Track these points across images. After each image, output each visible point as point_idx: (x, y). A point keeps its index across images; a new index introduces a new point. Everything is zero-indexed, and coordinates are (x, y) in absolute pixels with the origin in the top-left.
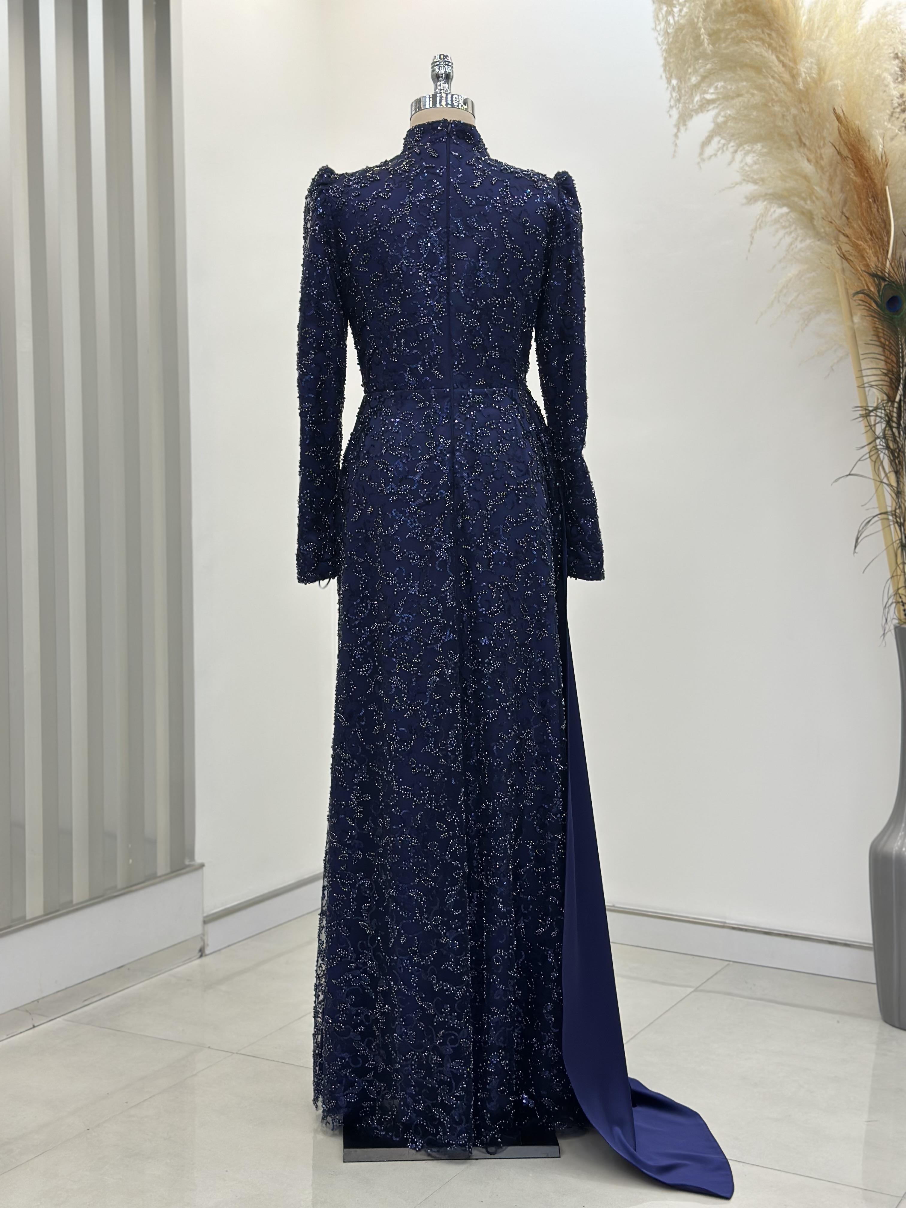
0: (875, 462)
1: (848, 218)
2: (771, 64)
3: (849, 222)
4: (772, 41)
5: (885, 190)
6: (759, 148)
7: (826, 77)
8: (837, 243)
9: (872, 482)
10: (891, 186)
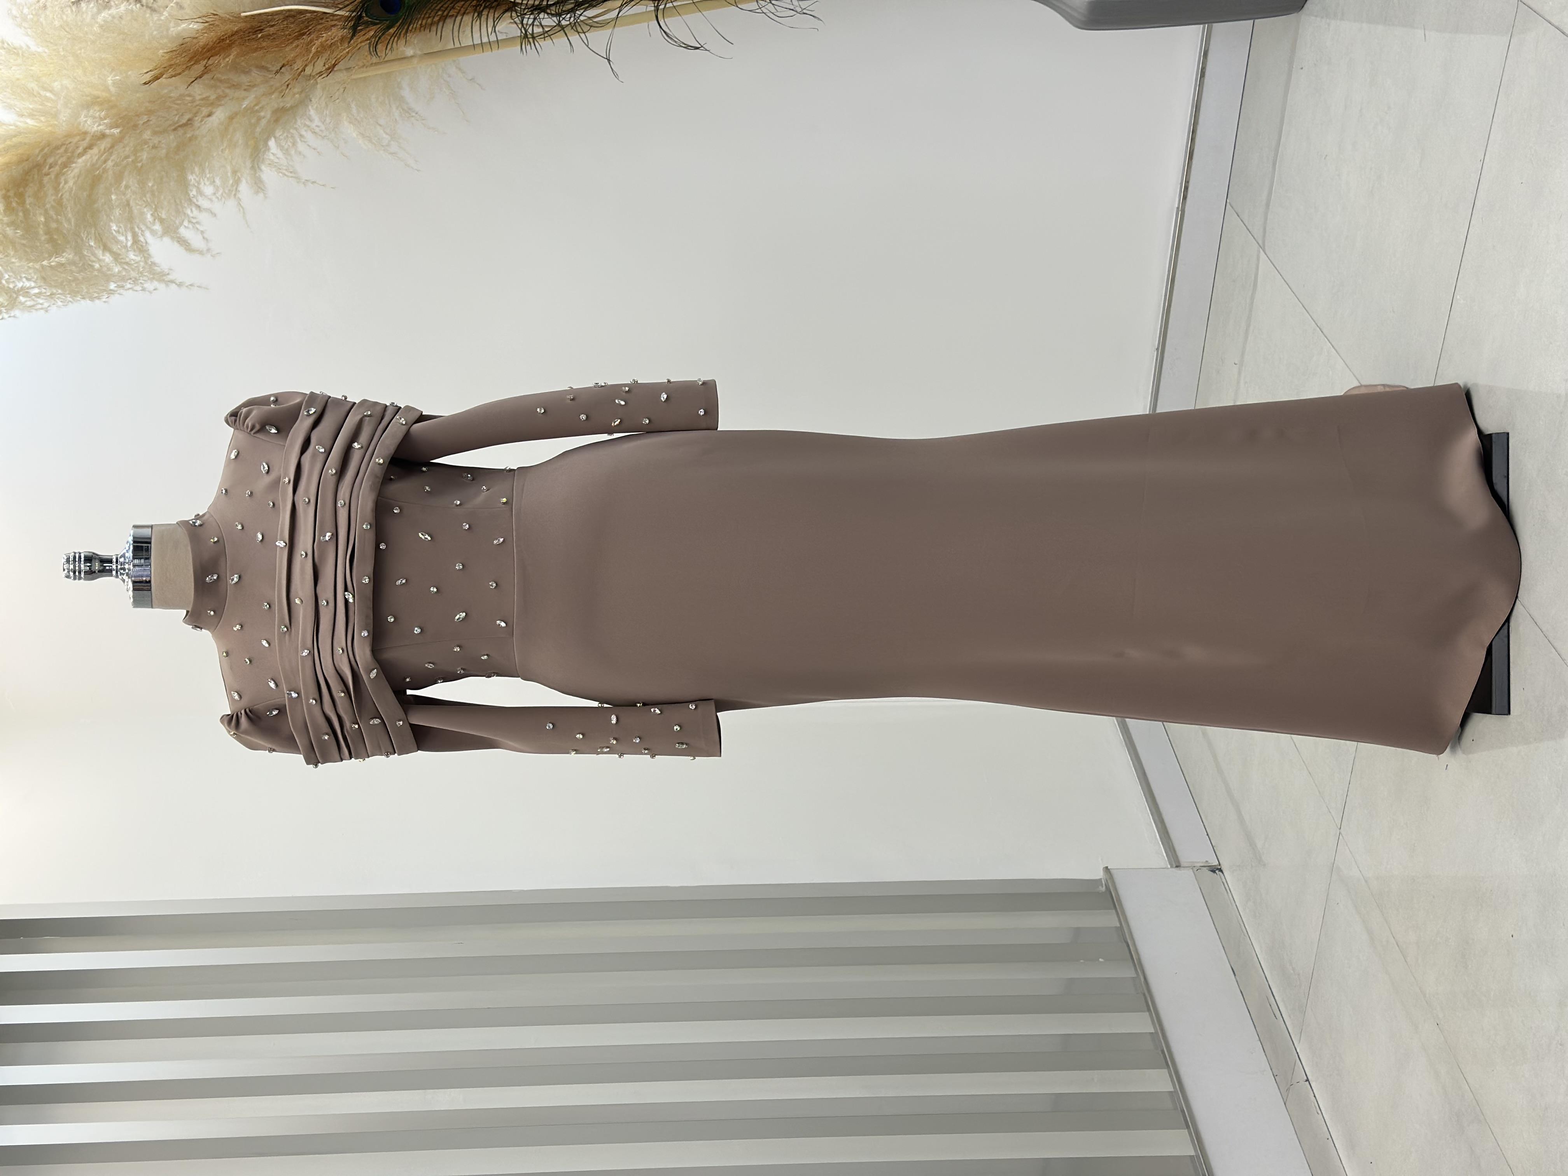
0: (591, 26)
1: (283, 66)
2: (89, 164)
3: (287, 64)
4: (59, 162)
5: (246, 17)
6: (194, 176)
7: (105, 94)
8: (314, 77)
9: (616, 29)
10: (242, 10)
